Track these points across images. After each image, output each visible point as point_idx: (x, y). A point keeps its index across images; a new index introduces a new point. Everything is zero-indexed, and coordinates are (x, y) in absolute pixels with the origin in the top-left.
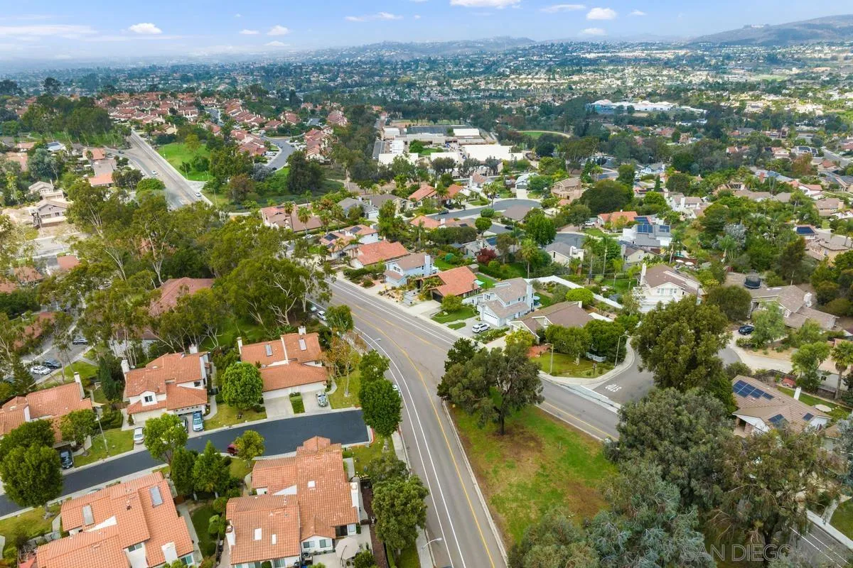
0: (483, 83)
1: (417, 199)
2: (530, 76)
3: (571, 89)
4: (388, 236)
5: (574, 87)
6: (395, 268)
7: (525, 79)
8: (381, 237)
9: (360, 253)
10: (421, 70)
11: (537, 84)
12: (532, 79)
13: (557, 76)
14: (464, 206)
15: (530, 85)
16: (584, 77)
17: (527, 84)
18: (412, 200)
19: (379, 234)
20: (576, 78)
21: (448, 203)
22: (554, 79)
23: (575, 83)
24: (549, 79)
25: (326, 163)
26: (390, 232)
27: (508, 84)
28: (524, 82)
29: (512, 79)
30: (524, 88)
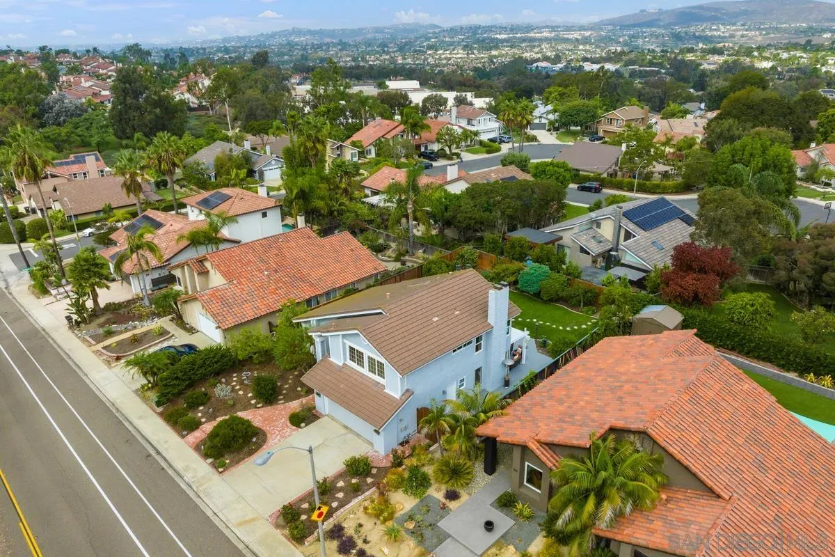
0: (399, 58)
1: (365, 144)
2: (448, 52)
3: (492, 61)
4: (312, 215)
5: (495, 60)
6: (356, 356)
7: (444, 54)
8: (289, 221)
9: (217, 279)
10: (332, 50)
11: (457, 58)
12: (450, 54)
13: (475, 51)
14: (458, 155)
15: (450, 59)
16: (503, 52)
17: (446, 58)
18: (354, 144)
19: (286, 209)
20: (494, 53)
21: (423, 149)
22: (473, 54)
23: (496, 57)
24: (468, 54)
25: (201, 108)
26: (319, 204)
27: (426, 59)
28: (443, 56)
29: (429, 55)
30: (444, 62)
